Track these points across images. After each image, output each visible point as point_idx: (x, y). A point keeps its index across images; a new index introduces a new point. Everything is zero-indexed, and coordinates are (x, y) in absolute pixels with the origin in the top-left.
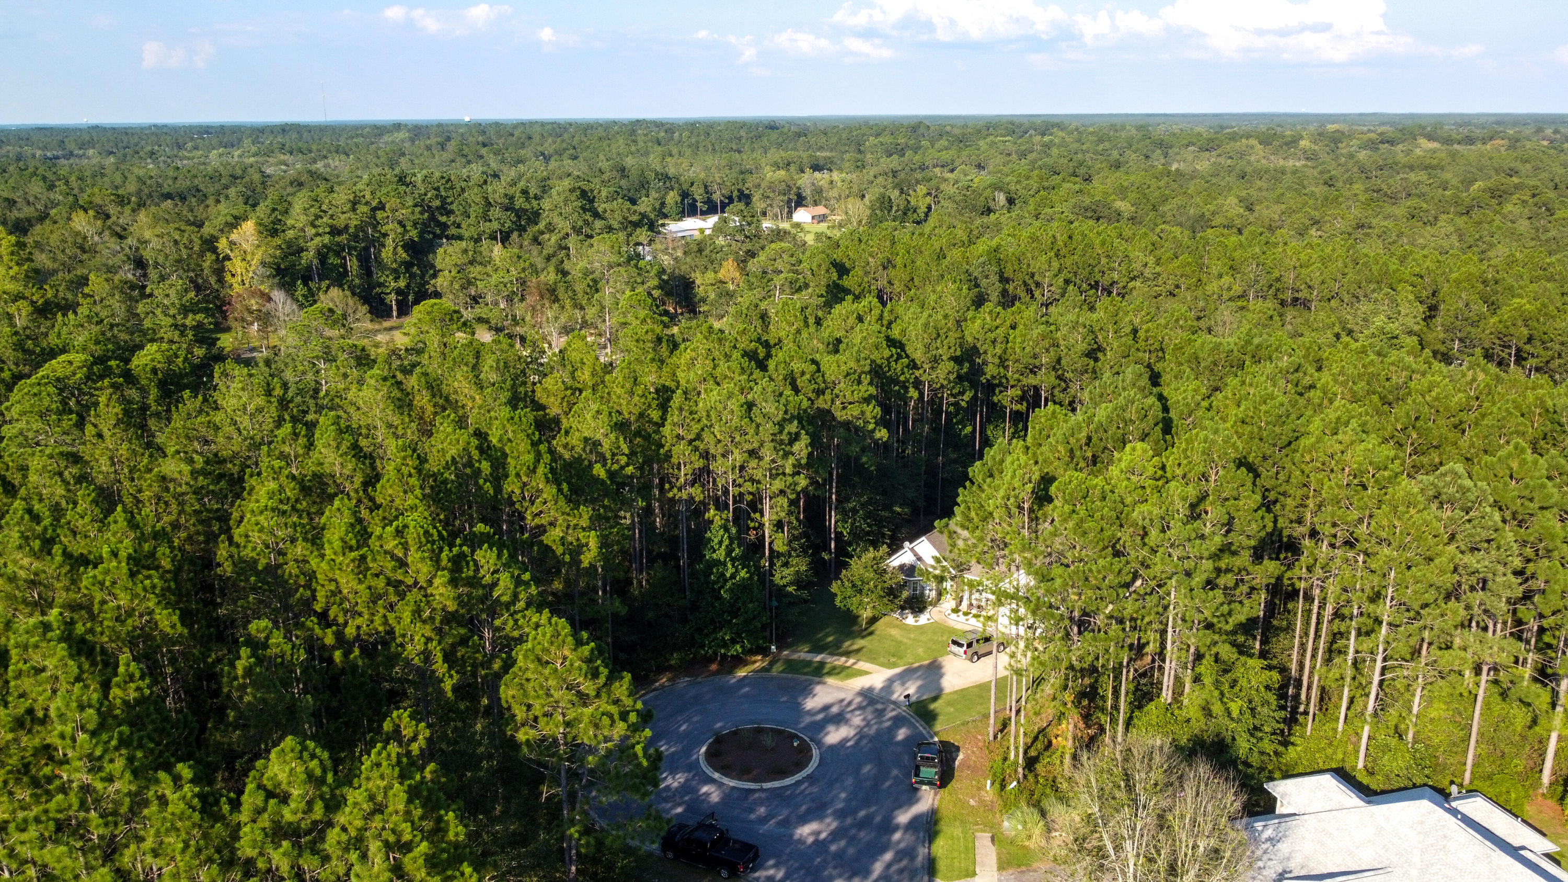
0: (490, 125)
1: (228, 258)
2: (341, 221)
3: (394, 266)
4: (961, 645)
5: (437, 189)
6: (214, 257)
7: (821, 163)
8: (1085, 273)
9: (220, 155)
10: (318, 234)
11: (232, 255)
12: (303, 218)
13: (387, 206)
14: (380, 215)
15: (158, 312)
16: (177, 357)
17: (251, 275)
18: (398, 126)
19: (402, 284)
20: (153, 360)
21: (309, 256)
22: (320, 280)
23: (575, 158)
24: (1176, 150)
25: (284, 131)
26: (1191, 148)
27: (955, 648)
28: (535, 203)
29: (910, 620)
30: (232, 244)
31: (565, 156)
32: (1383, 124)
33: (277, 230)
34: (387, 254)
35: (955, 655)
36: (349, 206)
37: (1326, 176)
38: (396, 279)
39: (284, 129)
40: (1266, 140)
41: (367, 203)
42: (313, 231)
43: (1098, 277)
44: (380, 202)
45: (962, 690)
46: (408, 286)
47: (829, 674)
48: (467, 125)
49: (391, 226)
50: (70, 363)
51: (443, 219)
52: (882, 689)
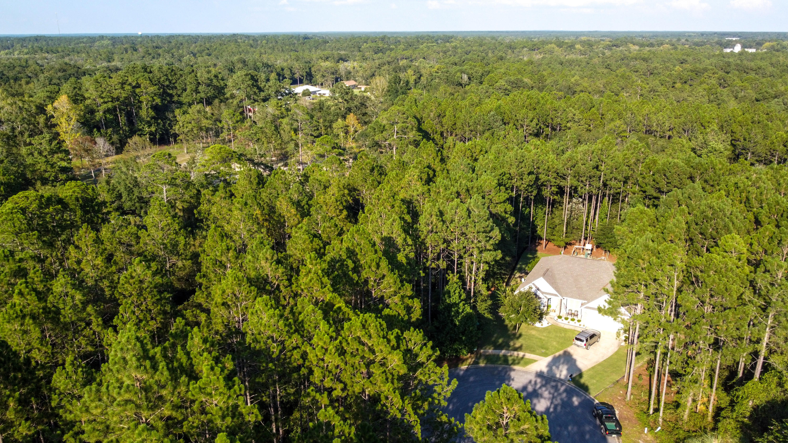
0: (155, 37)
1: (53, 117)
2: (116, 94)
3: (148, 119)
4: (581, 341)
5: (166, 75)
6: (45, 117)
7: (344, 57)
8: (544, 119)
9: (7, 54)
10: (105, 103)
11: (55, 115)
12: (95, 93)
13: (142, 85)
14: (138, 90)
15: (36, 154)
16: (88, 189)
17: (71, 127)
18: (102, 37)
19: (153, 129)
20: (74, 192)
21: (99, 115)
22: (107, 128)
23: (209, 55)
24: (518, 50)
25: (37, 40)
26: (525, 49)
27: (578, 343)
28: (222, 82)
29: (538, 325)
30: (55, 108)
31: (204, 54)
32: (603, 36)
33: (78, 100)
34: (143, 113)
35: (578, 346)
36: (120, 85)
37: (606, 64)
38: (150, 126)
39: (37, 39)
40: (560, 44)
41: (130, 84)
42: (102, 100)
43: (550, 121)
44: (137, 83)
45: (593, 368)
46: (156, 130)
47: (514, 363)
48: (141, 36)
49: (145, 97)
50: (27, 198)
51: (171, 92)
52: (548, 371)
